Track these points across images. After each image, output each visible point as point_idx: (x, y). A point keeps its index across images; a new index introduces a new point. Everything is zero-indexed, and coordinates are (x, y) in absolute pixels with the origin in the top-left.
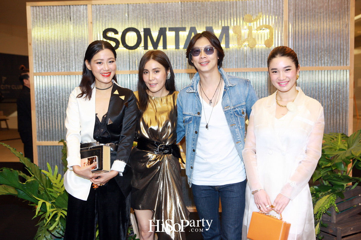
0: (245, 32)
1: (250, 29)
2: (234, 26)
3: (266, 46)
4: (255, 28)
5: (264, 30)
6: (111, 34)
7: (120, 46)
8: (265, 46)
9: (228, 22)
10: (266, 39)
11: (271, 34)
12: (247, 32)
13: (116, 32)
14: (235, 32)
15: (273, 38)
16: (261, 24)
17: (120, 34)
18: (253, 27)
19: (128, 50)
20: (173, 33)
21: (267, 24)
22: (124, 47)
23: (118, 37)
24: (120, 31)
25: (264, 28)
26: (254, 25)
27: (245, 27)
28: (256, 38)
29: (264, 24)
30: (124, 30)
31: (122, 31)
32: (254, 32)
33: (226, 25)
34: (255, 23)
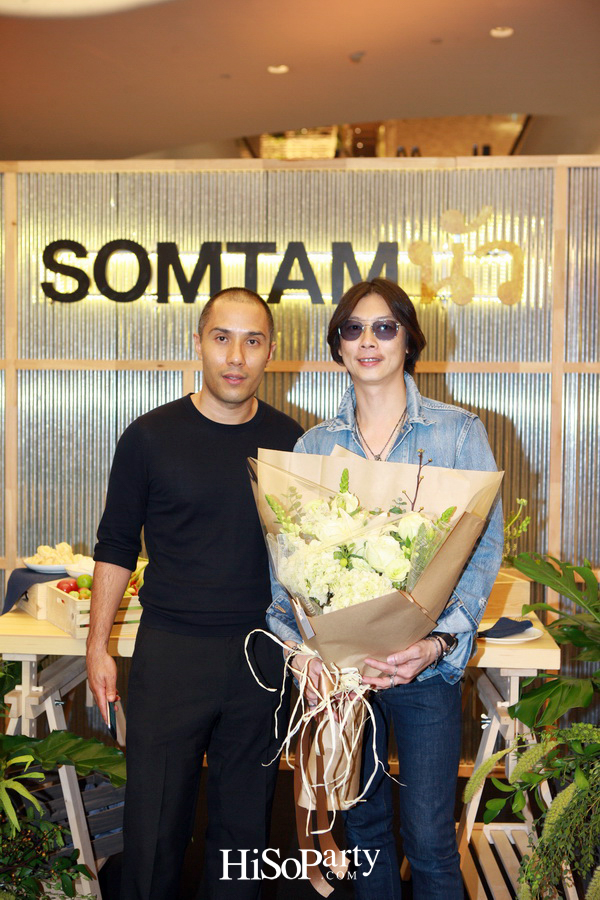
0: (442, 260)
1: (458, 251)
2: (413, 244)
3: (503, 303)
4: (473, 248)
5: (496, 254)
6: (65, 258)
7: (89, 290)
8: (498, 301)
9: (395, 232)
10: (503, 280)
11: (518, 269)
12: (449, 258)
13: (81, 251)
14: (415, 260)
15: (521, 278)
16: (491, 239)
17: (92, 257)
18: (466, 246)
19: (113, 303)
20: (240, 259)
21: (508, 239)
22: (103, 293)
23: (87, 265)
24: (94, 247)
25: (496, 251)
26: (470, 240)
27: (445, 246)
28: (476, 279)
29: (499, 238)
30: (104, 244)
31: (100, 248)
32: (469, 261)
33: (391, 240)
34: (473, 234)
